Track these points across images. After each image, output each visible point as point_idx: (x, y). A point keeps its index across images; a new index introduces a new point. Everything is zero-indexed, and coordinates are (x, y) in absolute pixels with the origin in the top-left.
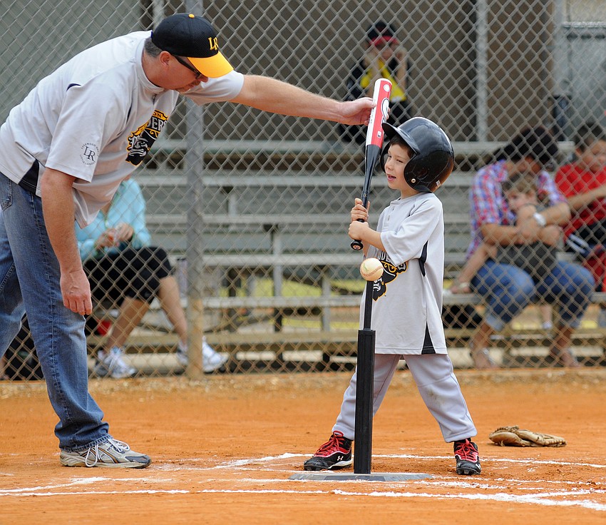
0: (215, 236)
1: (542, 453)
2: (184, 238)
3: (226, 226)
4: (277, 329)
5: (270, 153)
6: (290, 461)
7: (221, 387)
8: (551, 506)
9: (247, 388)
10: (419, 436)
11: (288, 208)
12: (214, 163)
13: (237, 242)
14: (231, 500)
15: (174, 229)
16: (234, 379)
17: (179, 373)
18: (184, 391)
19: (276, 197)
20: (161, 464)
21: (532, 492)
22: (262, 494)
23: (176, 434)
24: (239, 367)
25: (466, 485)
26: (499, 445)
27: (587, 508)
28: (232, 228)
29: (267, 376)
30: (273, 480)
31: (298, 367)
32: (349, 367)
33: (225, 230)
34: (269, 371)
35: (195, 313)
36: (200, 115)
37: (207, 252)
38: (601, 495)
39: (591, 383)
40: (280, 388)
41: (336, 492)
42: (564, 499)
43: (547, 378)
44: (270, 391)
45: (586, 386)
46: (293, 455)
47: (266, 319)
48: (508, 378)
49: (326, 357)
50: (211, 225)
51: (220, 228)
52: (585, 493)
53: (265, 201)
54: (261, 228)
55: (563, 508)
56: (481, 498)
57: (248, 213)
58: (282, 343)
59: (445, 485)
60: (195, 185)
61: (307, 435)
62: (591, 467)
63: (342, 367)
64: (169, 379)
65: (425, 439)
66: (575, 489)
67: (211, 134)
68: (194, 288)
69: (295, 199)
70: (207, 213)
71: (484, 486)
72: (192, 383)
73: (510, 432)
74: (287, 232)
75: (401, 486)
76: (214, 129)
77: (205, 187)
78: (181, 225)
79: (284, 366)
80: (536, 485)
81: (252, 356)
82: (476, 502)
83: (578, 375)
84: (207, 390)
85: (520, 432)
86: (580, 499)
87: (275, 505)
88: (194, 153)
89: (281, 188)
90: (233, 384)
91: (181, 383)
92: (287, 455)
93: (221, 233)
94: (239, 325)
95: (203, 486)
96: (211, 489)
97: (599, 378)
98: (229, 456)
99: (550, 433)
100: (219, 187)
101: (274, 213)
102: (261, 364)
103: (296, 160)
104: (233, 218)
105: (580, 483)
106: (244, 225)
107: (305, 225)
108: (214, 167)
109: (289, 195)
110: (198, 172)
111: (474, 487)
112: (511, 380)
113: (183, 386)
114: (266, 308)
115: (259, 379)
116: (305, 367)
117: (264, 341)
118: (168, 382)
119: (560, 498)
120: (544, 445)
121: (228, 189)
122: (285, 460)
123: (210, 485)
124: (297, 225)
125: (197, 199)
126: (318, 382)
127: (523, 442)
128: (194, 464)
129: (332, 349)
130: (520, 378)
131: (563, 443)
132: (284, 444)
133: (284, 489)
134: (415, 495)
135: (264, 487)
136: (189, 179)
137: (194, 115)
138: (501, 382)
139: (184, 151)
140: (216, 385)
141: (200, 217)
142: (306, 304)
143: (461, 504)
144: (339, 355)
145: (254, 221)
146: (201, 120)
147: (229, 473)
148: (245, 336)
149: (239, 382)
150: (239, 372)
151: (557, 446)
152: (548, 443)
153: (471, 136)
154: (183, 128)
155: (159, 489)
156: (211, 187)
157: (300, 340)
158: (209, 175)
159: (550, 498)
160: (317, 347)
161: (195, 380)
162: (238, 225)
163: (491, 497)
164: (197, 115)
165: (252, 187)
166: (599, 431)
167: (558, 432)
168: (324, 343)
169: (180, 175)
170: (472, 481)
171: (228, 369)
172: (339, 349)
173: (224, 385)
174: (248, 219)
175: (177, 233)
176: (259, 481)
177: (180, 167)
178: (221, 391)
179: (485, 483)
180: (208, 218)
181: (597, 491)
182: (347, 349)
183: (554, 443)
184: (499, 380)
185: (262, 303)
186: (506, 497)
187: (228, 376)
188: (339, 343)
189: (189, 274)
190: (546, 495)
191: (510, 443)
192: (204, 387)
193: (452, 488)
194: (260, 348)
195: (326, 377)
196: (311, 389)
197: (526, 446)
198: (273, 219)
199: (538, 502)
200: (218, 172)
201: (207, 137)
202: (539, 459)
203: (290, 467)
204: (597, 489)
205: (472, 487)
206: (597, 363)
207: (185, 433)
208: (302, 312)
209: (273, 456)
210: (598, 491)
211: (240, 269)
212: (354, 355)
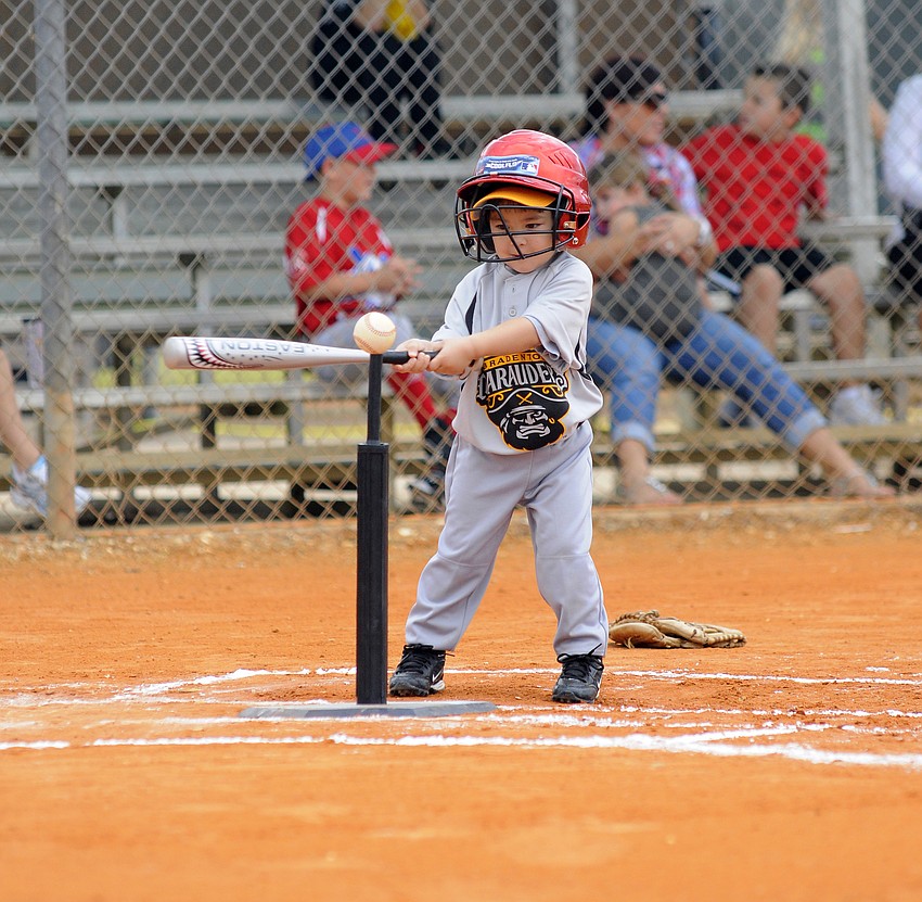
0: (92, 276)
1: (703, 658)
2: (36, 281)
3: (111, 257)
4: (208, 443)
5: (188, 123)
6: (248, 684)
7: (109, 550)
8: (729, 757)
9: (156, 551)
10: (477, 633)
11: (223, 223)
12: (86, 144)
13: (132, 287)
14: (146, 759)
15: (18, 265)
16: (133, 536)
17: (31, 526)
18: (42, 559)
19: (200, 203)
20: (12, 695)
21: (692, 732)
22: (203, 746)
23: (37, 640)
24: (141, 514)
25: (570, 721)
26: (624, 646)
27: (795, 760)
28: (121, 262)
29: (193, 528)
30: (218, 720)
31: (248, 511)
32: (341, 508)
33: (109, 265)
34: (196, 520)
35: (61, 417)
36: (60, 59)
37: (78, 305)
38: (817, 734)
39: (779, 529)
40: (217, 550)
41: (338, 739)
42: (752, 743)
43: (700, 521)
44: (198, 555)
45: (771, 535)
46: (252, 673)
47: (188, 424)
48: (628, 523)
49: (297, 492)
50: (85, 257)
51: (102, 262)
52: (789, 732)
53: (182, 211)
54: (175, 261)
55: (752, 760)
56: (601, 746)
57: (151, 233)
58: (217, 469)
59: (533, 722)
60: (53, 186)
61: (274, 635)
62: (795, 683)
63: (328, 509)
64: (16, 538)
65: (489, 638)
66: (769, 723)
67: (80, 92)
68: (57, 372)
69: (237, 206)
70: (76, 234)
71: (604, 723)
72: (56, 545)
73: (644, 621)
74: (223, 267)
75: (452, 726)
76: (86, 84)
77: (72, 188)
78: (30, 257)
79: (222, 509)
80: (698, 719)
81: (163, 492)
82: (592, 753)
83: (755, 514)
84: (84, 556)
85: (662, 621)
86: (780, 742)
87: (228, 767)
88: (50, 127)
89: (211, 187)
90: (133, 544)
91: (35, 545)
92: (240, 674)
93: (103, 270)
94: (139, 436)
95: (93, 735)
96: (109, 738)
97: (794, 519)
98: (134, 677)
99: (714, 623)
100: (97, 188)
101: (198, 232)
102: (181, 507)
103: (237, 135)
104: (123, 242)
105: (777, 712)
106: (144, 255)
107: (255, 252)
108: (88, 151)
109: (225, 200)
110: (58, 162)
111: (586, 724)
112: (635, 525)
113: (41, 551)
114: (187, 405)
115: (179, 535)
116: (262, 510)
117: (184, 465)
118: (14, 543)
119: (743, 741)
120: (706, 645)
121: (113, 191)
122: (239, 683)
123: (107, 733)
124: (241, 253)
125: (58, 210)
126: (286, 538)
127: (667, 639)
128: (73, 693)
129: (310, 478)
130: (651, 523)
131: (741, 640)
132: (233, 653)
133: (242, 736)
134: (481, 741)
135: (204, 732)
136: (44, 174)
137: (50, 59)
138: (618, 531)
139: (33, 125)
140: (100, 548)
141: (64, 244)
142: (259, 397)
143: (567, 755)
144: (323, 487)
145: (163, 248)
146: (63, 67)
147: (137, 709)
148: (149, 456)
149: (143, 540)
150: (142, 522)
151: (728, 647)
152: (712, 640)
153: (551, 84)
154: (31, 83)
155: (16, 740)
156: (83, 187)
157: (252, 463)
158: (78, 166)
159: (727, 741)
160: (282, 474)
161: (62, 539)
162: (133, 255)
163: (618, 742)
164: (56, 58)
165: (158, 187)
166: (801, 616)
167: (728, 620)
168: (295, 467)
169: (25, 167)
170: (581, 713)
171: (121, 518)
172: (322, 477)
173: (114, 547)
174: (151, 245)
175: (24, 272)
176: (194, 721)
177: (25, 153)
178: (110, 558)
179: (606, 716)
180: (78, 244)
181: (809, 727)
182: (336, 476)
183: (725, 641)
184: (613, 527)
185: (180, 397)
186: (646, 742)
187: (121, 530)
188: (321, 466)
189: (47, 345)
190: (717, 736)
191: (643, 643)
192: (78, 551)
193: (547, 726)
194: (179, 477)
195: (300, 530)
196: (273, 550)
197: (673, 647)
198: (196, 244)
199: (706, 749)
200: (96, 160)
201: (74, 97)
202: (698, 671)
203: (248, 695)
204: (808, 723)
205: (582, 724)
206: (790, 492)
207: (51, 636)
208: (253, 410)
209: (216, 675)
210: (812, 727)
211: (139, 335)
212: (349, 487)
